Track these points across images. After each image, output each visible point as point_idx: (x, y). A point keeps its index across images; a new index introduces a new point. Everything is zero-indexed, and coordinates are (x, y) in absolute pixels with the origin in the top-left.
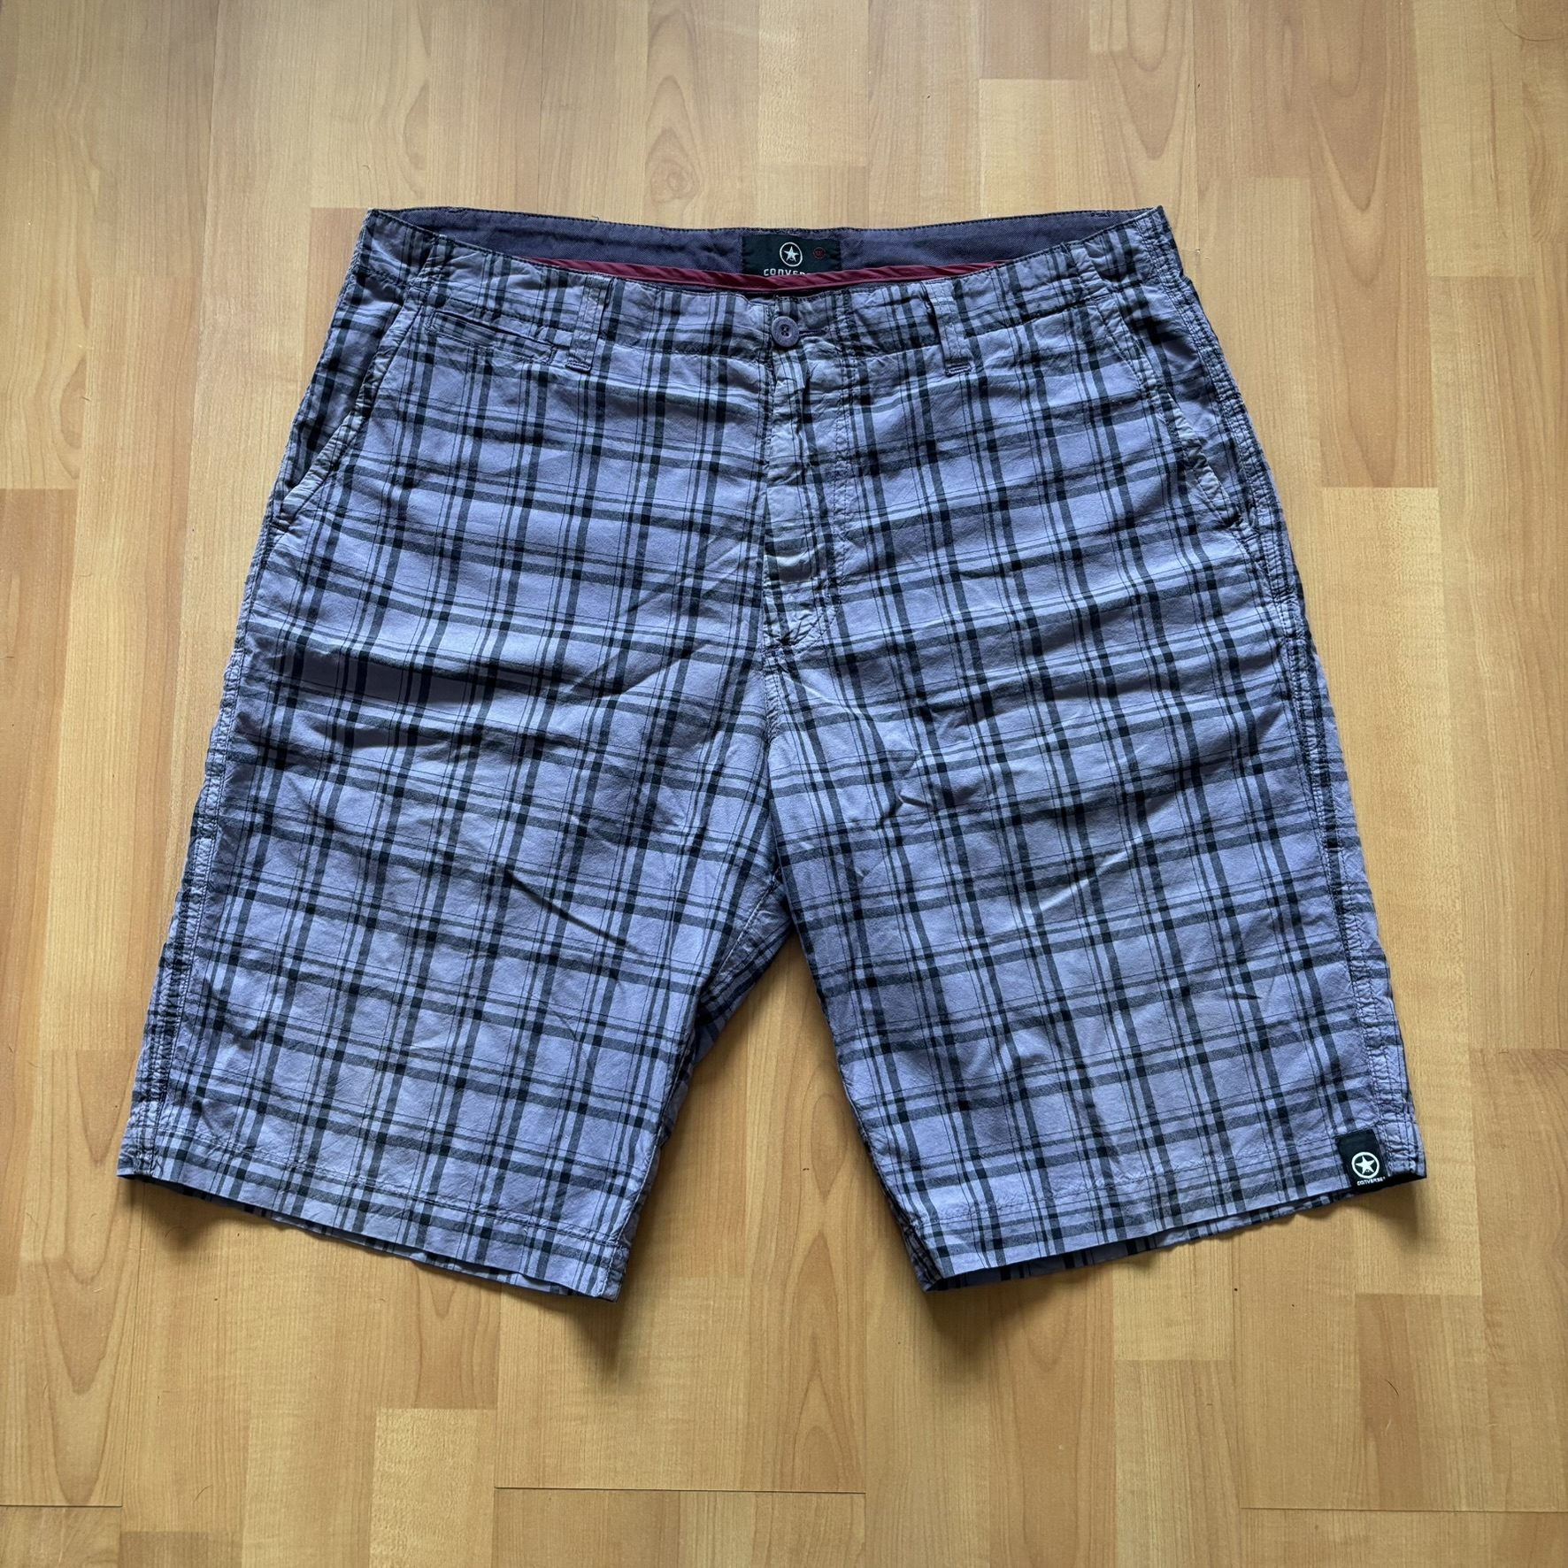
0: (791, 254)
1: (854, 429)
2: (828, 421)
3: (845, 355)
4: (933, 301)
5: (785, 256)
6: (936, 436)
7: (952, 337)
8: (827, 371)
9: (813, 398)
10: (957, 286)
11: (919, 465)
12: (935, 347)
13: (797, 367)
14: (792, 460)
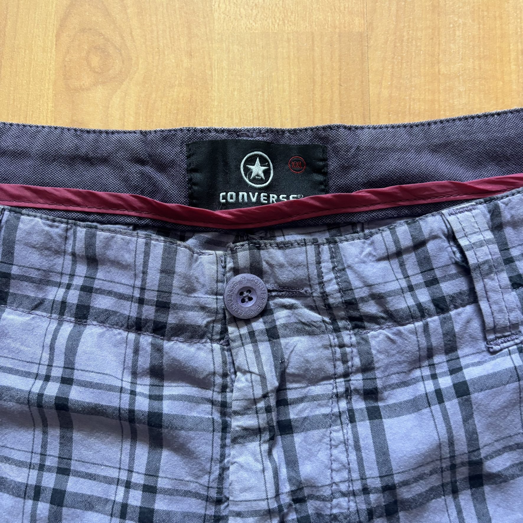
0: (257, 169)
1: (358, 448)
2: (316, 434)
3: (337, 330)
4: (463, 242)
5: (248, 172)
6: (483, 453)
7: (494, 296)
8: (311, 355)
9: (291, 395)
10: (495, 213)
11: (455, 492)
12: (469, 309)
13: (265, 348)
14: (263, 505)
